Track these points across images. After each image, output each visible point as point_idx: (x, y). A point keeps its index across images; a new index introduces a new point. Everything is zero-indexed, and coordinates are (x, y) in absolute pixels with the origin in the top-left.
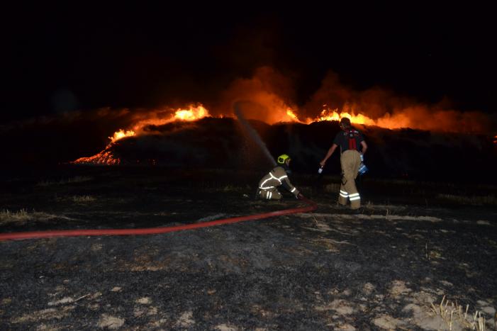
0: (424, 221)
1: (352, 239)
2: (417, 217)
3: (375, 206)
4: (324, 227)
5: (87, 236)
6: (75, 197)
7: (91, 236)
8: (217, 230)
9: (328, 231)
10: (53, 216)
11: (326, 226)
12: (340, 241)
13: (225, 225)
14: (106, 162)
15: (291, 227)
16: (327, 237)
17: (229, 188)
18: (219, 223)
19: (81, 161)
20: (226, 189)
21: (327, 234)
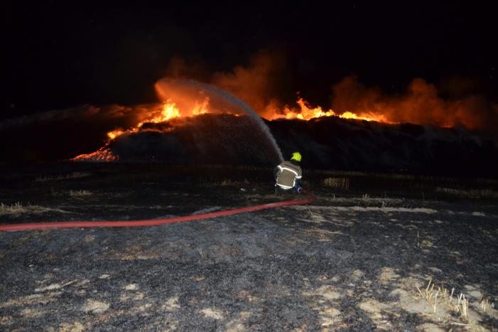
0: (420, 213)
1: (345, 229)
2: (412, 209)
3: (371, 199)
4: (319, 219)
5: (81, 228)
6: (71, 192)
7: (85, 228)
8: (212, 221)
9: (322, 222)
10: (48, 209)
11: (321, 217)
12: (334, 231)
13: (220, 217)
14: (105, 158)
15: (286, 219)
16: (321, 227)
18: (214, 216)
19: (81, 158)
21: (321, 225)
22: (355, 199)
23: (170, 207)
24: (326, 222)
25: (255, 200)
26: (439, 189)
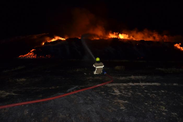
0: (154, 85)
1: (129, 99)
2: (151, 83)
3: (135, 77)
4: (117, 92)
5: (22, 105)
6: (17, 79)
7: (24, 105)
8: (75, 96)
9: (119, 95)
10: (8, 94)
11: (118, 91)
12: (125, 101)
13: (79, 93)
14: (30, 57)
15: (105, 93)
16: (119, 98)
17: (79, 70)
18: (76, 92)
19: (21, 57)
20: (78, 70)
21: (119, 96)
22: (128, 77)
23: (58, 87)
24: (121, 95)
25: (91, 80)
26: (157, 69)
